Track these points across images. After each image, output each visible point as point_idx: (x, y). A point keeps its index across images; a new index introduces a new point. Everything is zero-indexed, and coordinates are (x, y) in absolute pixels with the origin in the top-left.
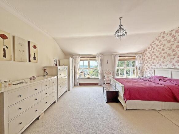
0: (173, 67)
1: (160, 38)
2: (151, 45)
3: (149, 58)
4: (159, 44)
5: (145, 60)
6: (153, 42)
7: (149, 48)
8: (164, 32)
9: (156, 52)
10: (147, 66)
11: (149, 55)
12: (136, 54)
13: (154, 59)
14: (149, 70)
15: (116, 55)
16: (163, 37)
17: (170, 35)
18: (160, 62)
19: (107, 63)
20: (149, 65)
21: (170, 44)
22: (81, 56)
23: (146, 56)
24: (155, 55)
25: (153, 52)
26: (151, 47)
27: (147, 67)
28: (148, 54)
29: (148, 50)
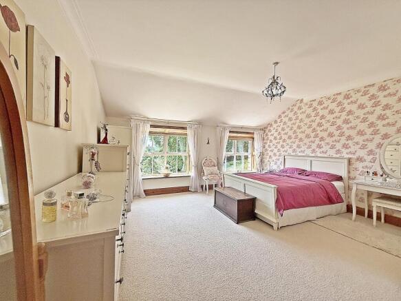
0: (313, 155)
1: (295, 109)
2: (280, 116)
3: (275, 138)
4: (294, 118)
5: (268, 141)
6: (284, 113)
7: (276, 122)
8: (302, 100)
9: (287, 130)
10: (272, 151)
11: (276, 134)
12: (255, 129)
13: (284, 141)
14: (274, 158)
15: (224, 129)
16: (300, 108)
17: (311, 106)
18: (295, 146)
19: (208, 143)
20: (276, 151)
21: (310, 119)
22: (150, 123)
23: (269, 134)
24: (286, 134)
25: (283, 129)
26: (279, 121)
27: (270, 154)
28: (273, 132)
29: (275, 126)
